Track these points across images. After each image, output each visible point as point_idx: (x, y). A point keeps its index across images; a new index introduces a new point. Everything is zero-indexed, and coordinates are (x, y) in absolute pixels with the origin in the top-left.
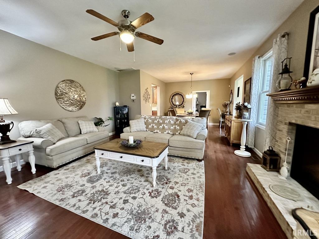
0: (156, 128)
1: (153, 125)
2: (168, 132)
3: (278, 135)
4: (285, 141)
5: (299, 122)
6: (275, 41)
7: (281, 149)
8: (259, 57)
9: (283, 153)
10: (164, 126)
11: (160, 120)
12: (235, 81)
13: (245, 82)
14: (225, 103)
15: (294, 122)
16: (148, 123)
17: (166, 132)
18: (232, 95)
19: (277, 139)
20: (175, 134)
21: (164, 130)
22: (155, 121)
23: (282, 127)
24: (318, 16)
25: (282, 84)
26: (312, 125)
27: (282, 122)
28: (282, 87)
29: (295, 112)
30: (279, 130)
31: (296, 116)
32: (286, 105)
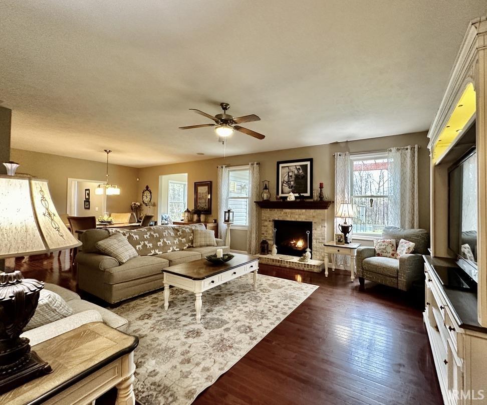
0: (151, 246)
1: (144, 244)
2: (173, 249)
3: (264, 229)
4: (271, 232)
5: (281, 219)
6: (250, 164)
7: (268, 238)
8: (226, 167)
9: (269, 240)
10: (164, 241)
11: (152, 233)
12: (160, 176)
13: (195, 183)
14: (135, 204)
15: (276, 219)
16: (134, 243)
17: (171, 251)
18: (151, 193)
19: (263, 232)
20: (183, 250)
21: (166, 248)
22: (145, 236)
23: (266, 223)
24: (281, 165)
25: (265, 196)
26: (289, 220)
27: (266, 221)
28: (265, 198)
29: (277, 214)
30: (264, 226)
31: (279, 215)
32: (268, 210)
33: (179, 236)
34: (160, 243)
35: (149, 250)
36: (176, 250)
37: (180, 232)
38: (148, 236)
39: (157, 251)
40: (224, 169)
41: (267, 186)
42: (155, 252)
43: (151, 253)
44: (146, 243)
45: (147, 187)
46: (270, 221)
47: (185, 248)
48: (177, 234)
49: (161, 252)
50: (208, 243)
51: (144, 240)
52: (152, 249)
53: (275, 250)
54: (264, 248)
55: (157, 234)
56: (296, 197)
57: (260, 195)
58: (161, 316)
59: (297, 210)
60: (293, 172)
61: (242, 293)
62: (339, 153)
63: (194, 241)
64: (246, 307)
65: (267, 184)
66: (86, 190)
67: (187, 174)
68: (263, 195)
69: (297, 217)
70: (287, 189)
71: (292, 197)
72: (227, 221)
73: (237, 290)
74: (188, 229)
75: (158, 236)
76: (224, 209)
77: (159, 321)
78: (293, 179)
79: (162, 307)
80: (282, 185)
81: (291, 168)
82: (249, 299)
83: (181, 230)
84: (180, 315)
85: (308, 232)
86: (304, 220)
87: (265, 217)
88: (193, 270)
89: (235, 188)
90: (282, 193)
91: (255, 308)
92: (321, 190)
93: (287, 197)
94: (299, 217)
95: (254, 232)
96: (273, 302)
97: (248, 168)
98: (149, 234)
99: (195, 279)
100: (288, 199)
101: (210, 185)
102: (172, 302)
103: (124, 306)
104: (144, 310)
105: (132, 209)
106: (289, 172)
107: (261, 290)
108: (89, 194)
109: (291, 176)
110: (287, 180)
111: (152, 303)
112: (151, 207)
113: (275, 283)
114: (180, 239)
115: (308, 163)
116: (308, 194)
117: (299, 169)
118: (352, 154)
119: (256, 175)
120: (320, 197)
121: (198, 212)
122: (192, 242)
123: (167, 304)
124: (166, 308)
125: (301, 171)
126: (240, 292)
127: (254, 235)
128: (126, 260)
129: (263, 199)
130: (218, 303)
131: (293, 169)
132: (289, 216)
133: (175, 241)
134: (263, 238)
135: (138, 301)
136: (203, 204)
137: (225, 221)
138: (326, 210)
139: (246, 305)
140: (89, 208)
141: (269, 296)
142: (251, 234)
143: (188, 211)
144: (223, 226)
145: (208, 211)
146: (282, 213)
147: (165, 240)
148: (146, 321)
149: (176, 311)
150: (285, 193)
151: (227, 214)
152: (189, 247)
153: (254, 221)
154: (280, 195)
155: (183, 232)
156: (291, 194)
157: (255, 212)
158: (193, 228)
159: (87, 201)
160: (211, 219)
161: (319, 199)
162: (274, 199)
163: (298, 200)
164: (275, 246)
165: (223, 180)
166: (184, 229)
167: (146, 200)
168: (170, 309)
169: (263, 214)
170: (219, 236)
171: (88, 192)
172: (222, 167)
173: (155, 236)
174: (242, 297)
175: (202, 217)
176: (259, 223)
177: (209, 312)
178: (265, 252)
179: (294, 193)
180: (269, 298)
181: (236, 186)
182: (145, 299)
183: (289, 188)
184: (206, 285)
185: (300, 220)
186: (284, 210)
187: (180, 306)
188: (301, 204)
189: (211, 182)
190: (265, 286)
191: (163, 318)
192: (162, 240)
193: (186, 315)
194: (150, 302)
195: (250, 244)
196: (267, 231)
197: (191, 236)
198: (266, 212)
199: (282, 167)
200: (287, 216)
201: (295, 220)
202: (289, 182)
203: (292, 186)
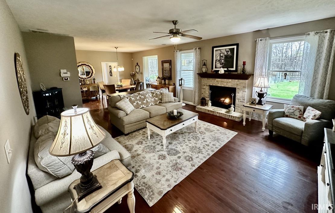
0: (141, 103)
2: (151, 104)
3: (203, 91)
4: (207, 92)
5: (214, 85)
6: (194, 49)
7: (206, 96)
9: (207, 97)
11: (141, 96)
12: (143, 57)
13: (162, 61)
14: (132, 73)
15: (211, 85)
16: (132, 102)
18: (139, 67)
19: (202, 92)
20: (156, 105)
21: (148, 104)
22: (137, 98)
23: (205, 87)
24: (215, 49)
25: (204, 70)
26: (220, 86)
27: (205, 85)
28: (204, 71)
29: (211, 81)
30: (203, 89)
31: (212, 82)
32: (206, 79)
33: (154, 97)
34: (145, 102)
35: (140, 105)
36: (153, 104)
37: (155, 94)
38: (139, 98)
39: (144, 106)
40: (178, 52)
41: (205, 63)
42: (143, 106)
43: (141, 107)
44: (138, 101)
45: (137, 63)
46: (207, 86)
47: (157, 103)
48: (153, 95)
49: (146, 106)
50: (170, 101)
51: (137, 100)
52: (141, 105)
53: (210, 103)
54: (203, 102)
55: (143, 97)
56: (225, 71)
57: (201, 69)
58: (147, 144)
59: (226, 80)
60: (223, 53)
61: (189, 133)
62: (260, 39)
63: (162, 99)
64: (191, 143)
65: (205, 62)
66: (110, 66)
67: (157, 56)
68: (202, 70)
69: (225, 84)
70: (219, 65)
71: (222, 71)
72: (180, 85)
73: (186, 130)
74: (159, 93)
75: (143, 98)
76: (178, 78)
77: (146, 146)
78: (223, 58)
79: (147, 138)
80: (216, 63)
81: (222, 51)
82: (192, 138)
84: (156, 144)
85: (233, 95)
86: (230, 86)
87: (204, 83)
88: (161, 122)
89: (186, 63)
90: (216, 68)
91: (195, 145)
92: (244, 67)
93: (219, 71)
94: (227, 84)
95: (197, 92)
96: (206, 142)
97: (193, 51)
98: (139, 96)
99: (162, 129)
100: (219, 73)
101: (170, 62)
102: (152, 135)
103: (130, 135)
104: (139, 138)
105: (131, 76)
106: (220, 54)
107: (200, 132)
108: (111, 68)
109: (222, 56)
110: (219, 59)
111: (143, 135)
112: (140, 75)
113: (208, 127)
114: (155, 98)
115: (235, 47)
116: (234, 69)
117: (228, 51)
118: (271, 38)
119: (198, 57)
120: (242, 71)
121: (164, 78)
122: (161, 100)
123: (149, 137)
124: (149, 139)
125: (229, 53)
126: (187, 132)
127: (197, 94)
128: (129, 112)
129: (203, 71)
130: (175, 139)
131: (224, 51)
132: (220, 83)
133: (152, 100)
134: (202, 96)
135: (136, 133)
136: (167, 74)
137: (179, 85)
138: (247, 80)
139: (190, 142)
140: (112, 76)
141: (204, 137)
142: (195, 93)
143: (159, 78)
144: (178, 88)
145: (170, 78)
146: (215, 81)
147: (147, 99)
148: (140, 145)
149: (154, 141)
150: (217, 68)
151: (180, 81)
152: (160, 103)
153: (197, 86)
154: (214, 69)
155: (156, 94)
156: (222, 69)
157: (197, 80)
158: (161, 92)
159: (111, 72)
160: (172, 83)
161: (242, 73)
162: (210, 71)
163: (227, 73)
164: (210, 101)
165: (178, 59)
166: (156, 92)
167: (138, 71)
168: (151, 140)
169: (202, 81)
170: (176, 96)
171: (110, 67)
172: (177, 51)
173: (142, 98)
174: (188, 136)
175: (167, 81)
176: (200, 87)
177: (170, 144)
178: (203, 105)
179: (223, 68)
180: (204, 139)
181: (186, 62)
182: (139, 132)
183: (220, 64)
184: (168, 132)
185: (227, 86)
186: (216, 79)
187: (156, 138)
188: (228, 75)
189: (171, 61)
190: (202, 129)
191: (148, 145)
192: (145, 100)
193: (158, 144)
194: (142, 134)
195: (195, 99)
196: (205, 92)
197: (160, 96)
198: (205, 80)
199: (216, 50)
200: (219, 83)
201: (224, 86)
202: (220, 60)
203: (222, 63)
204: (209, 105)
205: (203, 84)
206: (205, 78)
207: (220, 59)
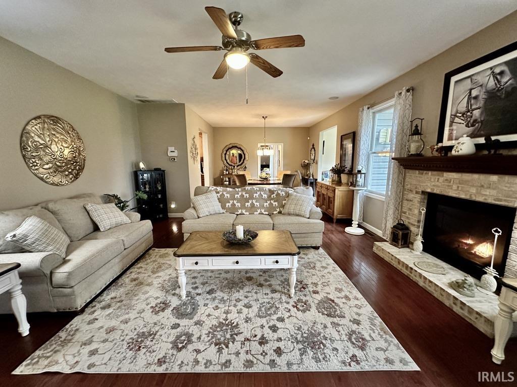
0: (240, 206)
1: (233, 202)
2: (261, 211)
4: (416, 212)
5: (436, 191)
6: (396, 94)
7: (411, 221)
8: (368, 108)
9: (412, 224)
10: (252, 202)
11: (244, 193)
13: (341, 136)
14: (304, 162)
15: (429, 190)
16: (224, 200)
17: (258, 213)
18: (315, 150)
20: (271, 215)
21: (253, 209)
24: (454, 79)
25: (414, 148)
26: (454, 195)
27: (411, 191)
28: (413, 151)
29: (430, 180)
30: (408, 200)
31: (433, 184)
32: (417, 172)
33: (272, 199)
34: (248, 204)
35: (237, 210)
36: (264, 213)
37: (275, 195)
38: (238, 196)
39: (244, 211)
41: (419, 128)
42: (242, 212)
44: (235, 202)
45: (313, 145)
46: (417, 193)
47: (275, 213)
48: (270, 196)
49: (248, 213)
51: (234, 199)
52: (240, 208)
54: (398, 236)
55: (248, 195)
59: (476, 176)
60: (481, 86)
63: (285, 206)
65: (420, 124)
69: (473, 190)
74: (283, 193)
75: (248, 197)
78: (481, 103)
80: (452, 123)
83: (276, 193)
85: (496, 231)
87: (412, 185)
90: (450, 139)
93: (453, 147)
94: (478, 193)
98: (240, 193)
101: (352, 137)
106: (471, 90)
109: (476, 98)
110: (465, 109)
114: (272, 202)
117: (502, 73)
128: (204, 215)
129: (409, 152)
132: (455, 187)
133: (265, 204)
134: (401, 219)
146: (441, 179)
147: (254, 202)
152: (280, 213)
154: (444, 143)
155: (278, 194)
158: (291, 192)
164: (420, 239)
166: (279, 191)
167: (312, 158)
169: (408, 179)
172: (363, 109)
174: (260, 296)
179: (474, 136)
183: (467, 126)
185: (480, 199)
186: (445, 174)
189: (354, 133)
192: (250, 201)
196: (410, 209)
197: (285, 200)
198: (413, 175)
199: (456, 82)
200: (450, 187)
201: (468, 197)
202: (468, 111)
203: (475, 121)
204: (415, 247)
205: (409, 186)
206: (414, 171)
207: (467, 107)
